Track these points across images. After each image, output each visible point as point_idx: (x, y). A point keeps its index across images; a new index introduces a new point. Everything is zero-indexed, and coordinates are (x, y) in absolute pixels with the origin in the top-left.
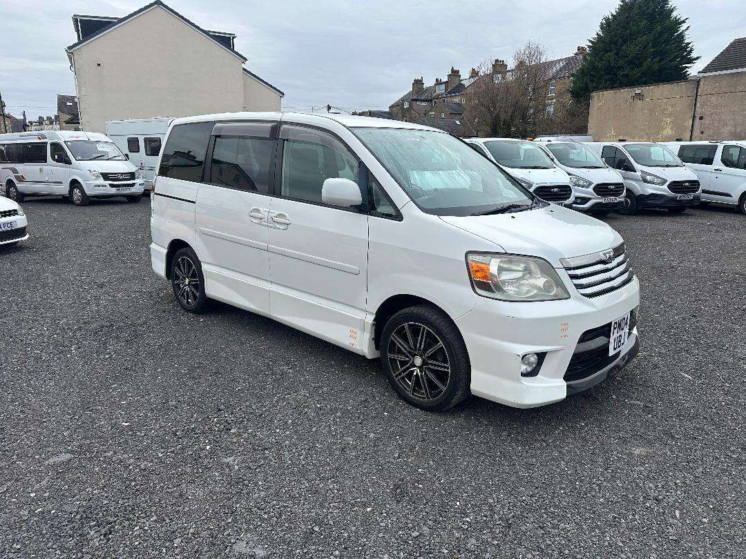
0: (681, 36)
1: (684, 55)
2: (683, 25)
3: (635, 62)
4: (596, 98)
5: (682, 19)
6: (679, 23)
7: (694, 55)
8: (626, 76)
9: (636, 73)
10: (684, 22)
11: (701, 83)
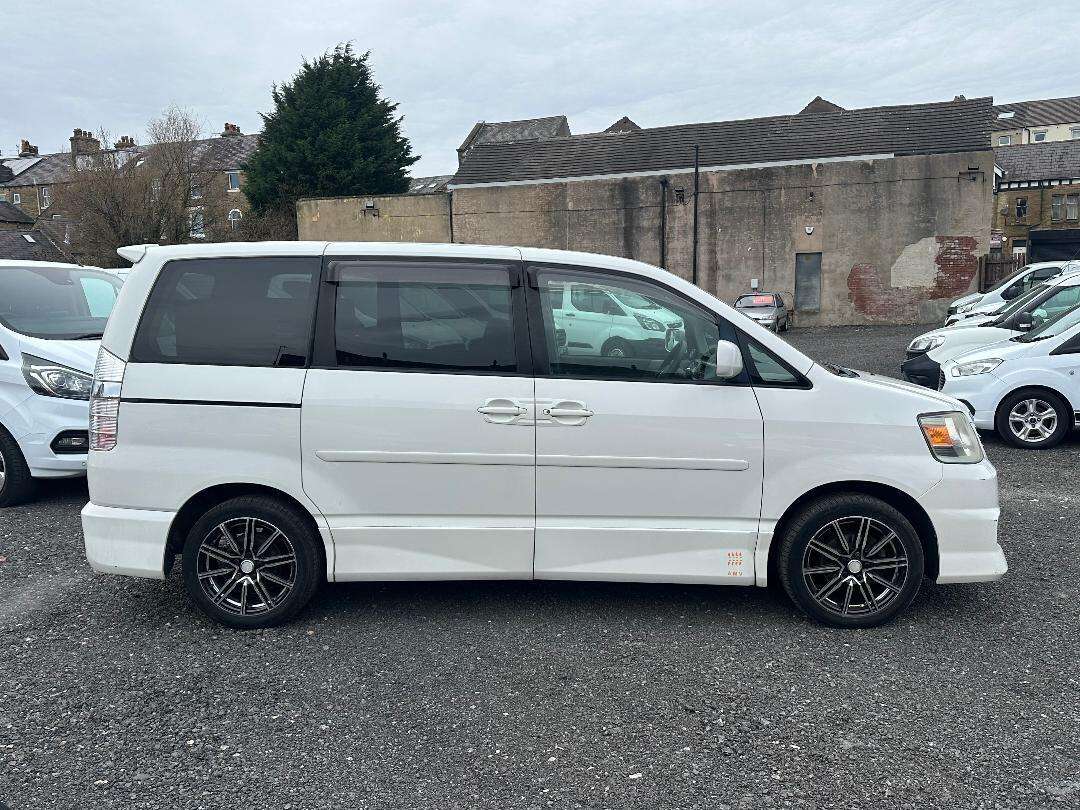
0: (393, 127)
1: (401, 155)
2: (393, 112)
3: (341, 160)
4: (305, 208)
5: (391, 105)
6: (387, 109)
7: (413, 155)
8: (330, 178)
9: (344, 174)
10: (394, 108)
11: (455, 197)
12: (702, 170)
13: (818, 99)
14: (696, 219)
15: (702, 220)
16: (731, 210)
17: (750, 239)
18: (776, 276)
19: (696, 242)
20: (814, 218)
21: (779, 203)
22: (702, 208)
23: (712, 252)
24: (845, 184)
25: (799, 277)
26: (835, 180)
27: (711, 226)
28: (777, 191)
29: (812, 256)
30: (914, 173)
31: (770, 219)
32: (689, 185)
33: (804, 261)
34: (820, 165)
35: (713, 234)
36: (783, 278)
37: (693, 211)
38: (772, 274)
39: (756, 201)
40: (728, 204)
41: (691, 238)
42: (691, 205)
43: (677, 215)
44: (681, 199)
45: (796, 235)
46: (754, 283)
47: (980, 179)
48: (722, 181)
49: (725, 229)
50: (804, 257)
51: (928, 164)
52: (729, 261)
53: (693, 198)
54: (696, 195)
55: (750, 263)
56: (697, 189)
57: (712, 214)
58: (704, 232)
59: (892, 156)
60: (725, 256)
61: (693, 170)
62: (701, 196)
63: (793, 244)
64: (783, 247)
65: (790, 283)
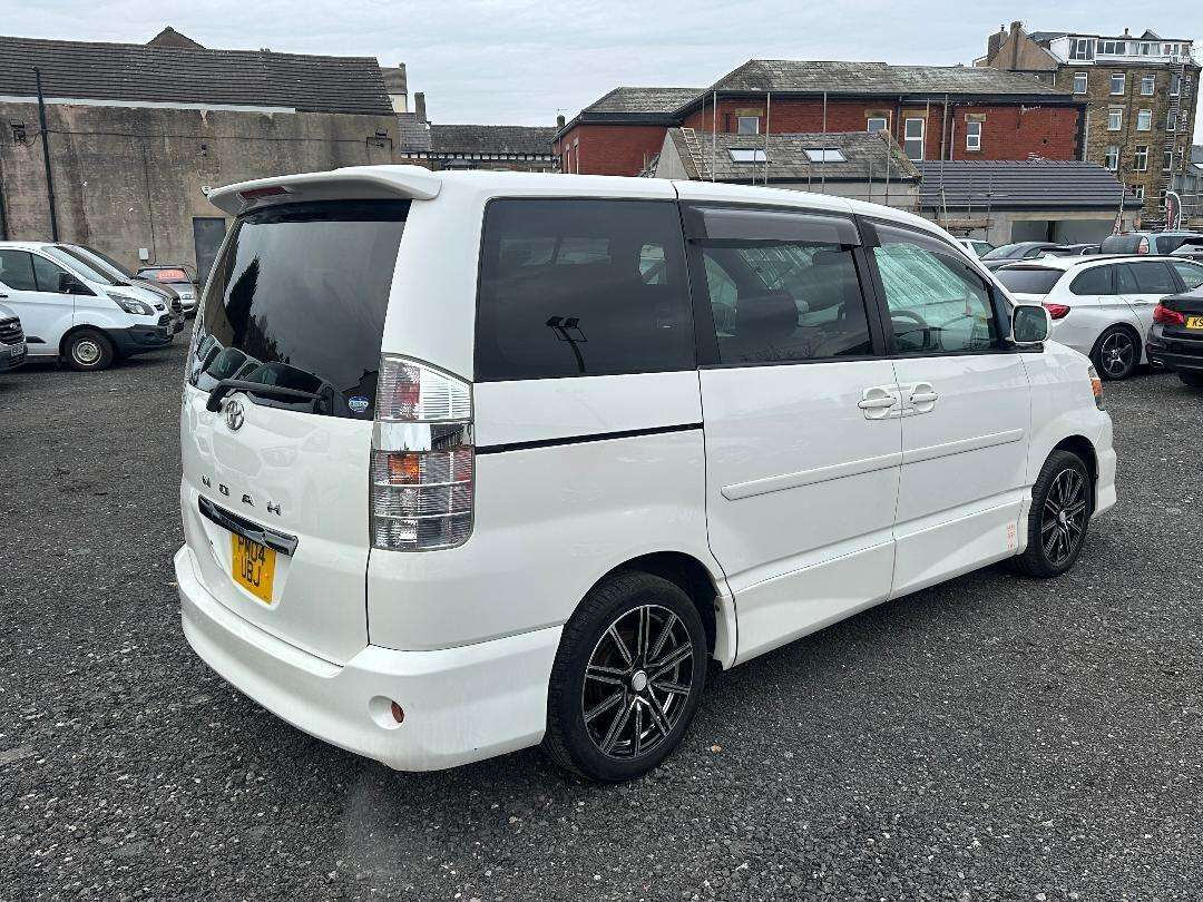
12: (47, 101)
13: (169, 30)
14: (48, 167)
15: (58, 169)
16: (98, 159)
17: (130, 197)
18: (169, 243)
19: (52, 198)
20: (211, 176)
21: (165, 154)
22: (55, 152)
23: (78, 211)
24: (244, 139)
25: (201, 246)
26: (230, 132)
27: (73, 178)
28: (159, 140)
29: (214, 222)
30: (320, 133)
31: (153, 176)
32: (31, 118)
33: (204, 226)
34: (209, 112)
35: (76, 187)
36: (179, 247)
37: (42, 155)
38: (165, 242)
39: (132, 149)
40: (93, 150)
41: (43, 192)
42: (38, 146)
43: (18, 158)
44: (22, 138)
45: (189, 195)
46: (144, 254)
47: (387, 146)
48: (80, 118)
49: (92, 182)
50: (204, 222)
51: (333, 124)
52: (103, 226)
53: (40, 138)
54: (44, 135)
55: (135, 227)
56: (44, 127)
57: (71, 160)
58: (62, 186)
59: (293, 110)
60: (98, 217)
61: (35, 100)
62: (51, 136)
63: (188, 205)
64: (176, 209)
65: (189, 254)
